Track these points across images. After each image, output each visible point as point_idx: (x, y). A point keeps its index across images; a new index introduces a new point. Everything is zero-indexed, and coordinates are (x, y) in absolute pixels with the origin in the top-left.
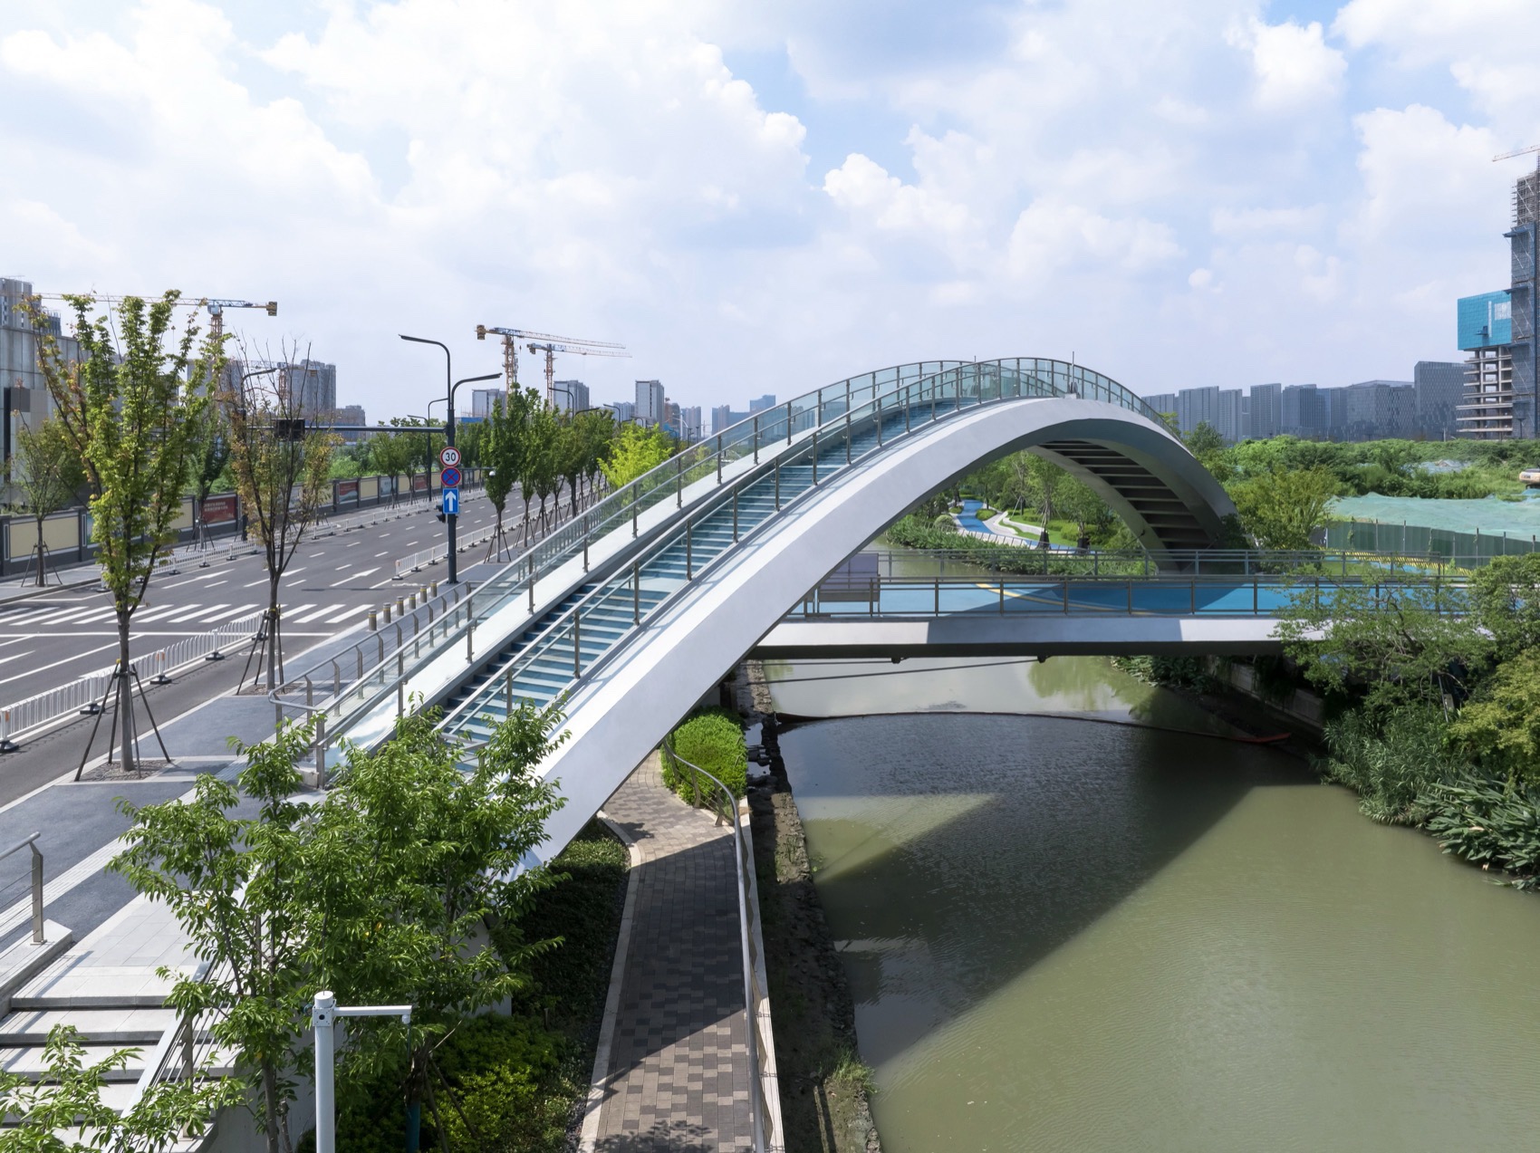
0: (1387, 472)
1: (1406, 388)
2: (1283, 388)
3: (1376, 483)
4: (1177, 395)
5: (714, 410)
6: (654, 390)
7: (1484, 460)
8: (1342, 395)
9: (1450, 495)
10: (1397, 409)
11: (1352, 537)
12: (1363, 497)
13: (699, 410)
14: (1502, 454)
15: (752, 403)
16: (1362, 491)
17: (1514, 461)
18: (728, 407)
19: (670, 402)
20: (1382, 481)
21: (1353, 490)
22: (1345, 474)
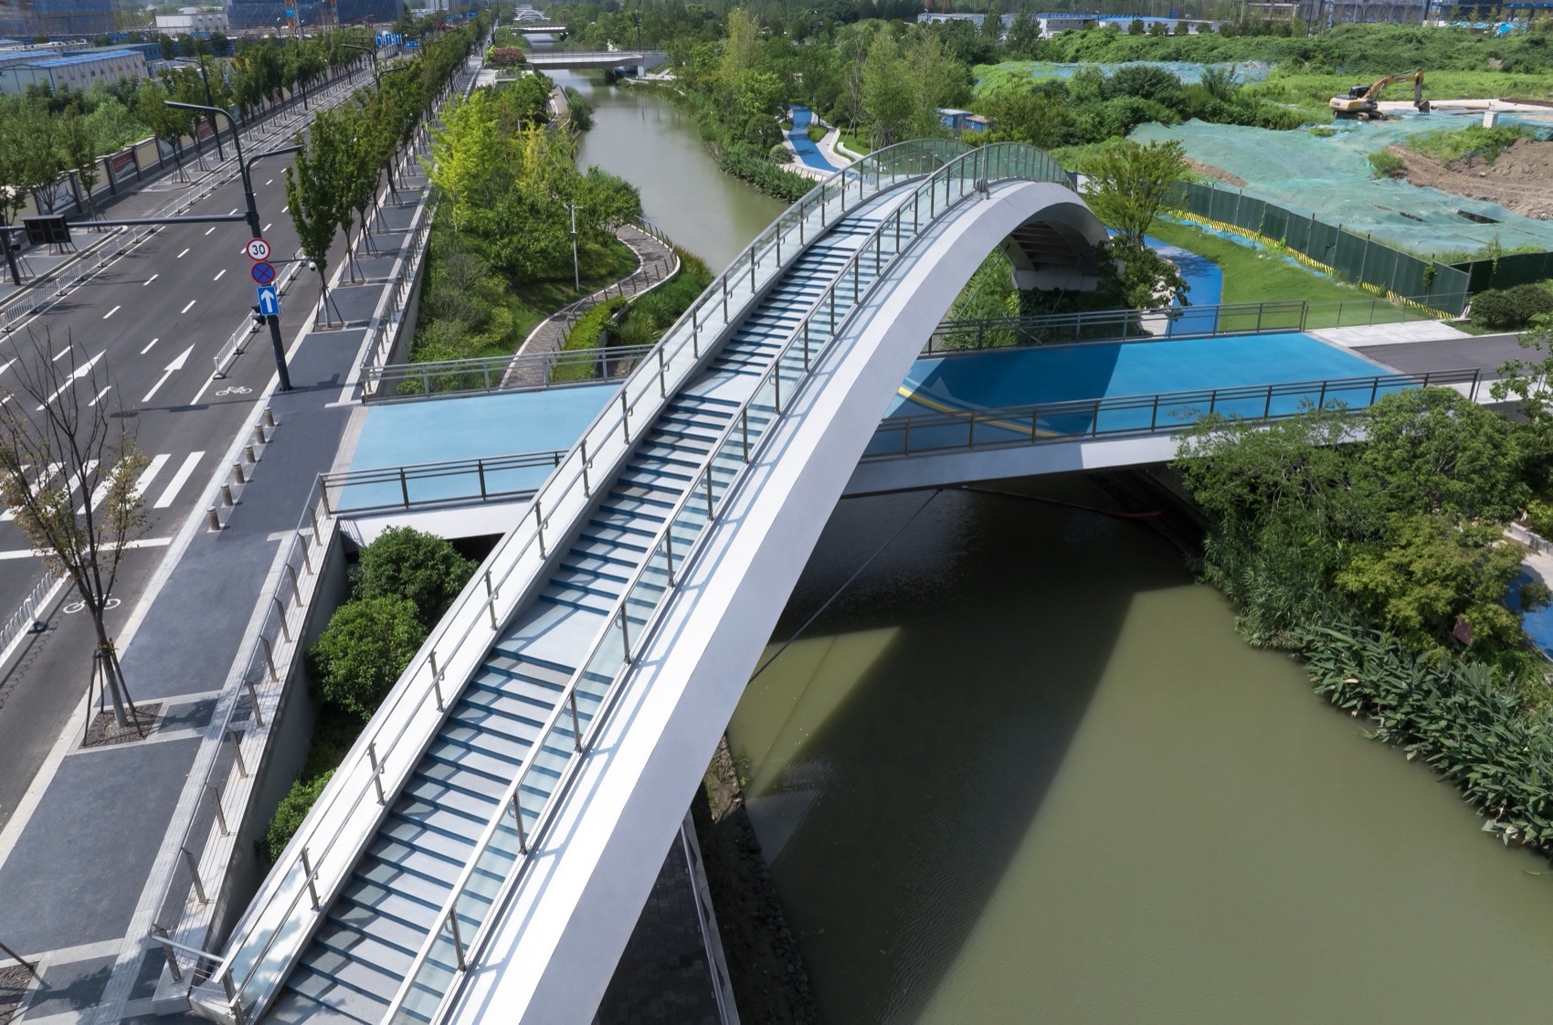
0: (1210, 96)
3: (1199, 109)
7: (1288, 61)
9: (1266, 123)
11: (1186, 197)
12: (1187, 123)
14: (1306, 55)
16: (1186, 117)
17: (1315, 63)
20: (1204, 106)
21: (1177, 118)
22: (1171, 99)
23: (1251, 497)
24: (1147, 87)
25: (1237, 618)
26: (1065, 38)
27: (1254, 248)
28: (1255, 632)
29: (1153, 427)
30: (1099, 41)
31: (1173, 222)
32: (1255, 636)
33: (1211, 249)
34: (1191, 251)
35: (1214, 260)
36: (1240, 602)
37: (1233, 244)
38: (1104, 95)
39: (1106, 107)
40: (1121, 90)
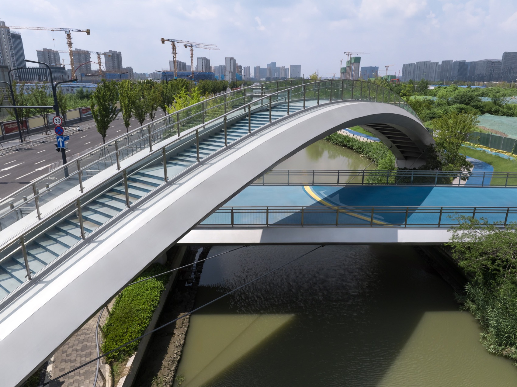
0: (494, 105)
1: (498, 62)
2: (453, 62)
3: (489, 110)
4: (415, 64)
5: (255, 67)
6: (232, 61)
8: (474, 65)
10: (493, 70)
11: (479, 139)
12: (483, 115)
13: (249, 68)
15: (268, 65)
16: (483, 113)
18: (259, 66)
19: (239, 65)
20: (491, 109)
21: (479, 113)
22: (477, 106)
23: (492, 267)
24: (467, 101)
25: (482, 334)
26: (438, 89)
27: (509, 159)
28: (492, 344)
29: (439, 224)
30: (451, 90)
31: (473, 148)
32: (492, 346)
33: (489, 159)
34: (480, 160)
35: (490, 164)
36: (484, 325)
37: (499, 157)
38: (449, 104)
39: (449, 108)
40: (456, 102)
